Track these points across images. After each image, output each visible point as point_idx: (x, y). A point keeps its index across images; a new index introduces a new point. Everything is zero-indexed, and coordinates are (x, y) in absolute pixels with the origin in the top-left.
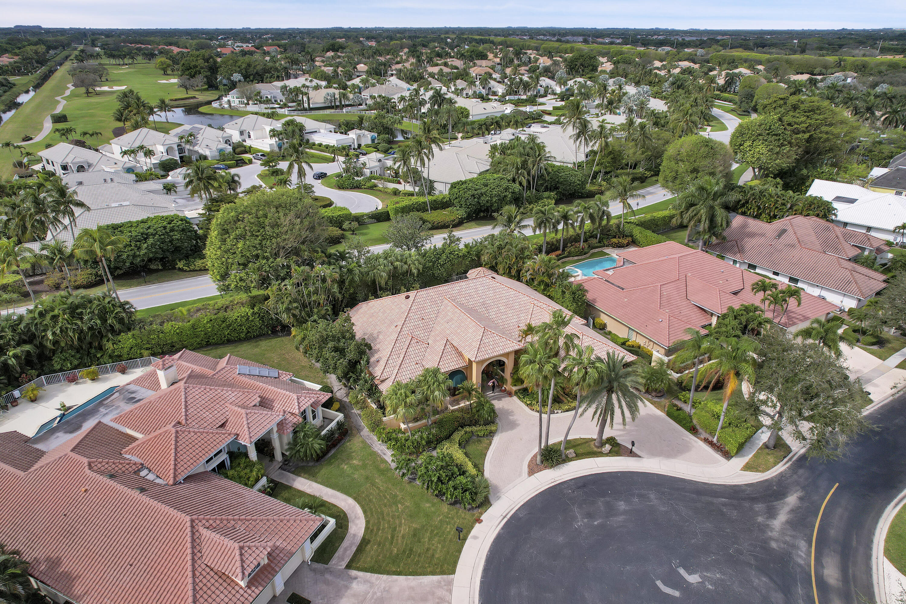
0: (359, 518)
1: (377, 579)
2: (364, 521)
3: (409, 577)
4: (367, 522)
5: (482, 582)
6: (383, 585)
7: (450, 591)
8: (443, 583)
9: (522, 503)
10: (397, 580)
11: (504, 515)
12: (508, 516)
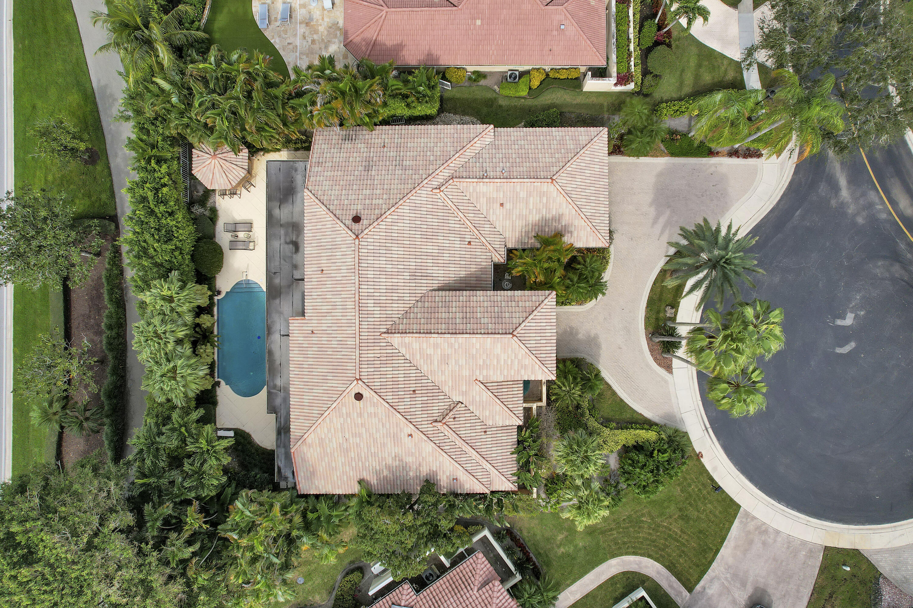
0: (640, 562)
1: (713, 571)
2: (646, 558)
3: (724, 544)
4: (650, 556)
5: (761, 489)
6: (722, 569)
7: (754, 518)
8: (744, 520)
9: (700, 403)
10: (723, 556)
11: (704, 428)
12: (708, 425)
